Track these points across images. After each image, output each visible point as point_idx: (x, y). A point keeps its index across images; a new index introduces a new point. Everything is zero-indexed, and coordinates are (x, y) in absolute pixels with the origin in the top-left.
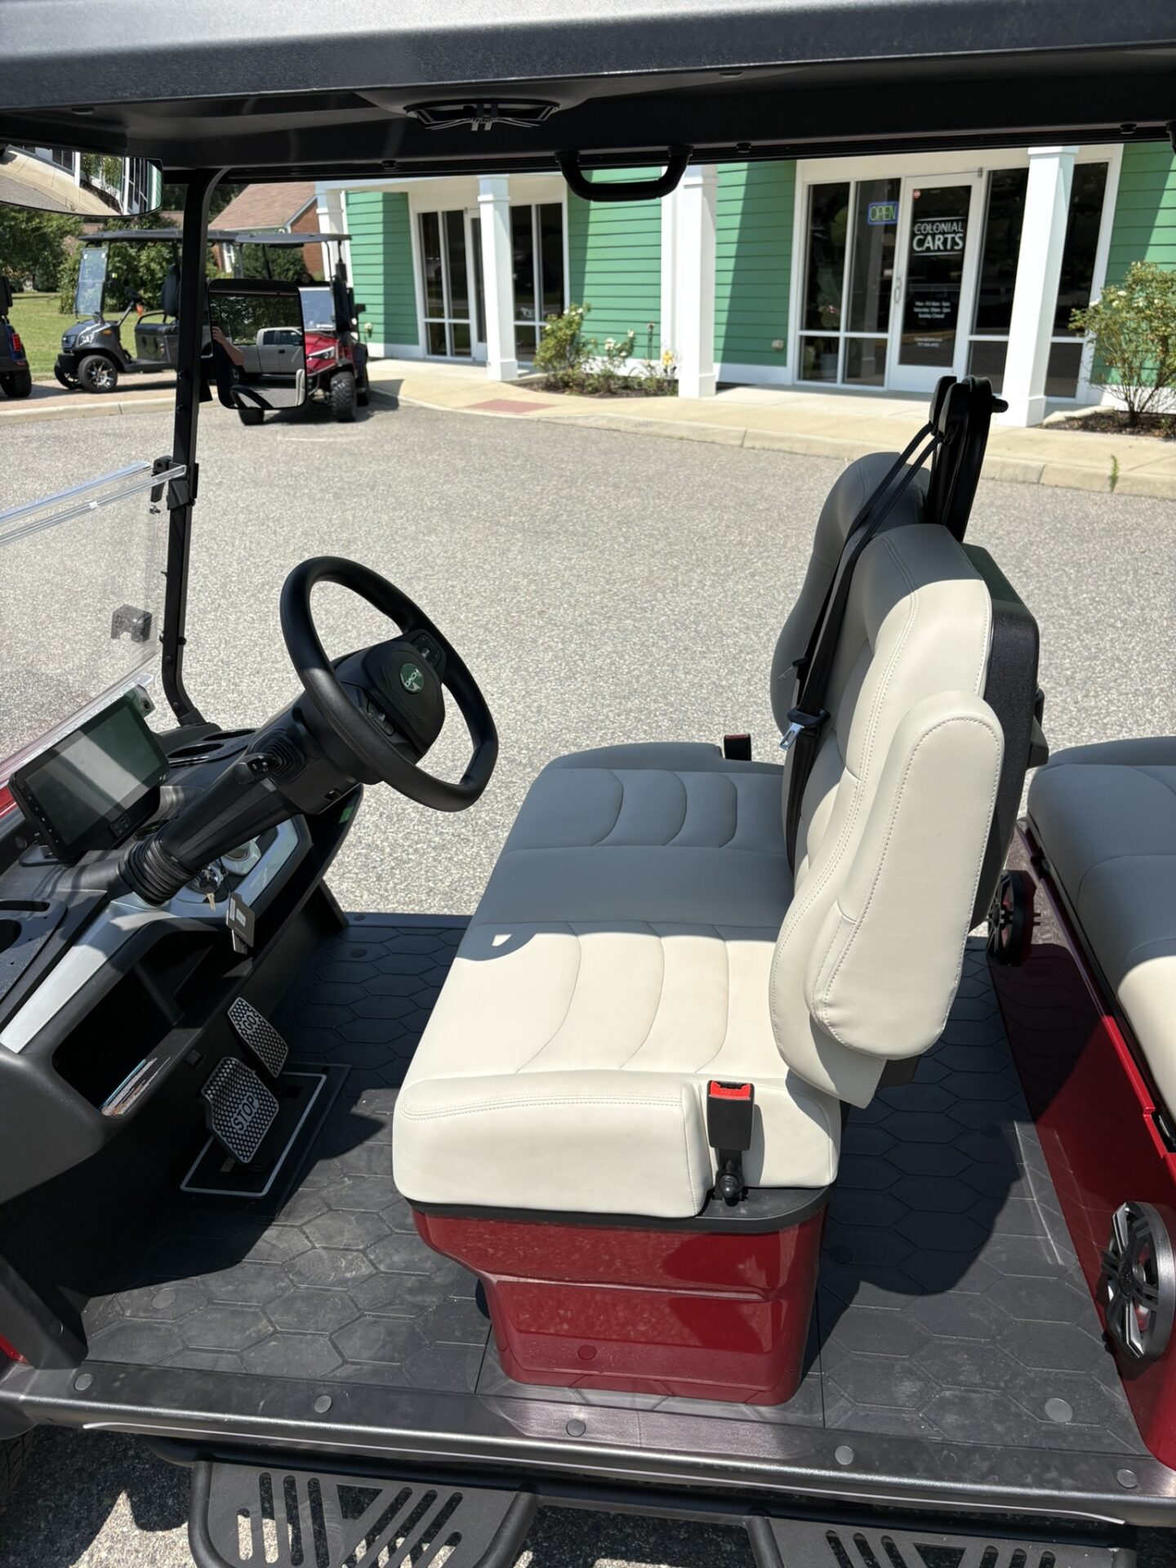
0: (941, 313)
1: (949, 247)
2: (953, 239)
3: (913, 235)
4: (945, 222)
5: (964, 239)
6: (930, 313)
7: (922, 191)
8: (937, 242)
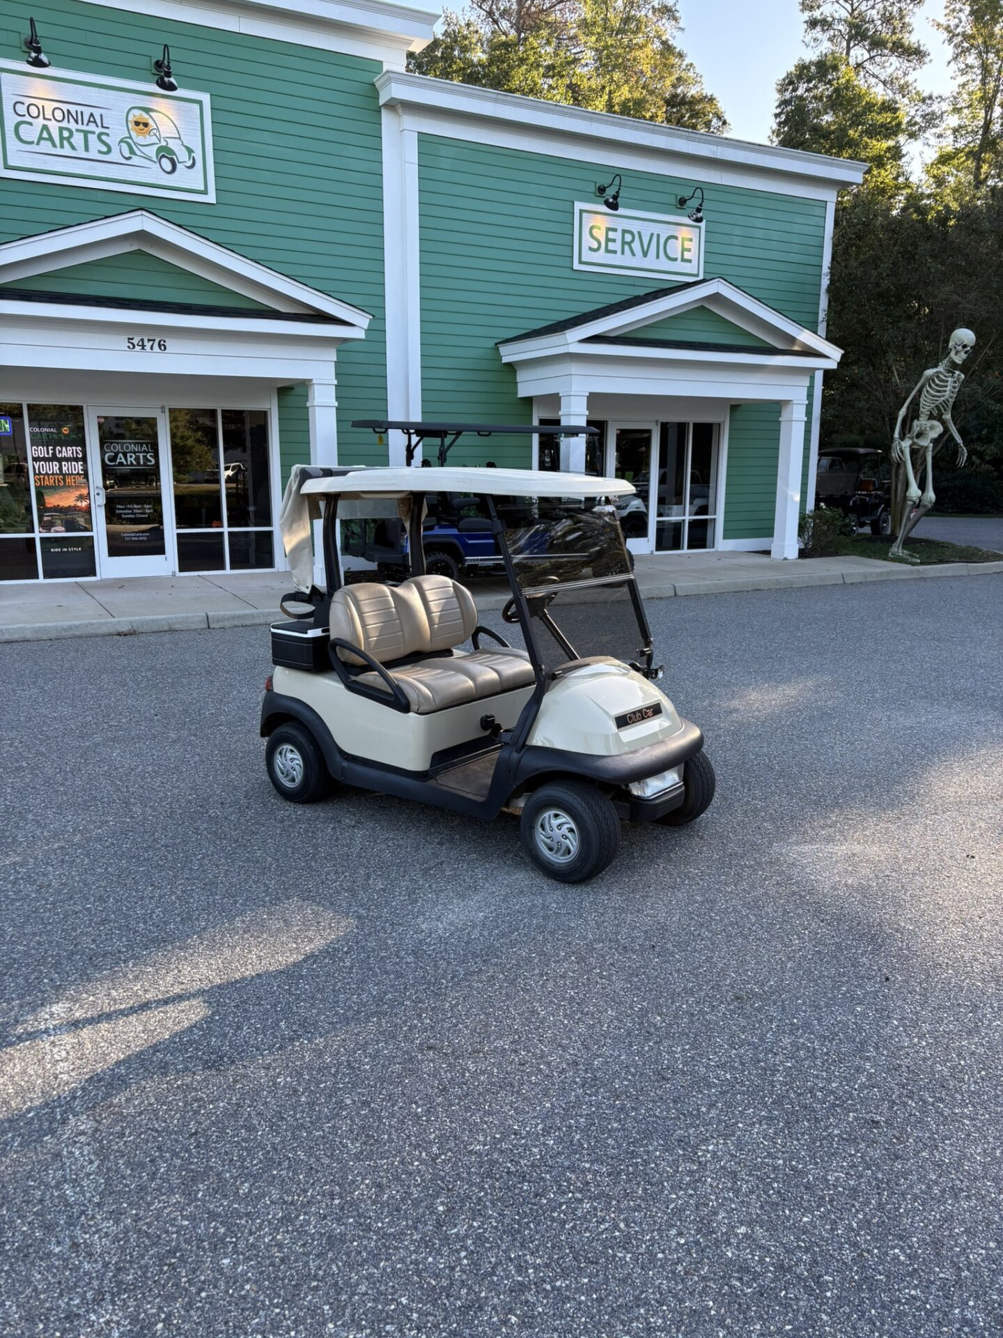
0: (144, 513)
1: (142, 462)
2: (145, 457)
3: (103, 453)
4: (135, 444)
5: (156, 456)
6: (132, 514)
7: (105, 418)
8: (129, 459)
